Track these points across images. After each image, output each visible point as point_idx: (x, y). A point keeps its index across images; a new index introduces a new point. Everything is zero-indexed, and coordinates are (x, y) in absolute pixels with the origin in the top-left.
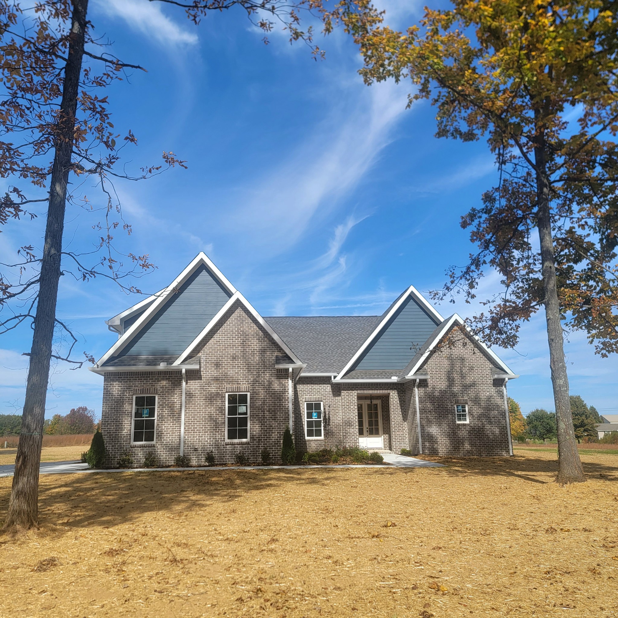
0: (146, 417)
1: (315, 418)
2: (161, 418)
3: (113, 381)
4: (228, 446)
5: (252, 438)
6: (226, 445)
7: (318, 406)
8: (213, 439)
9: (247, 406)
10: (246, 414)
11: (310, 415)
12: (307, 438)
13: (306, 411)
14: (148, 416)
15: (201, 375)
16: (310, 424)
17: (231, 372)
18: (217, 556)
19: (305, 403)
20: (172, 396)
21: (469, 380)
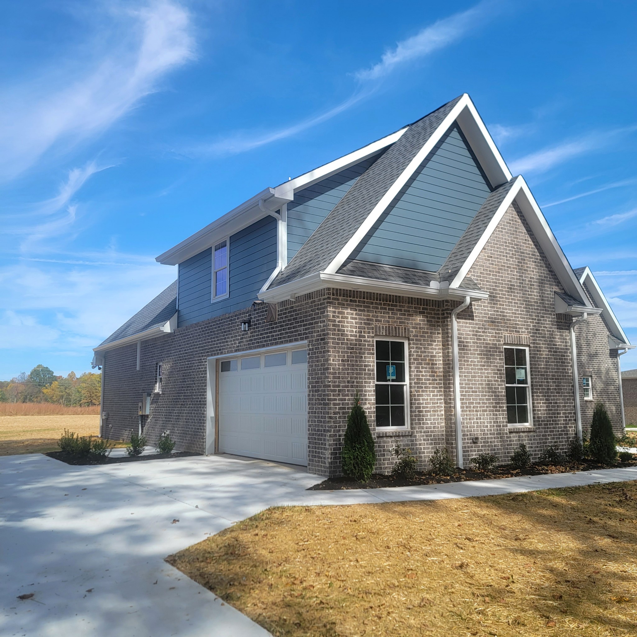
0: (393, 381)
2: (417, 383)
3: (343, 305)
4: (512, 435)
5: (537, 421)
6: (510, 432)
8: (494, 422)
9: (525, 369)
10: (524, 381)
14: (394, 378)
15: (472, 312)
17: (508, 313)
18: (524, 625)
20: (429, 345)
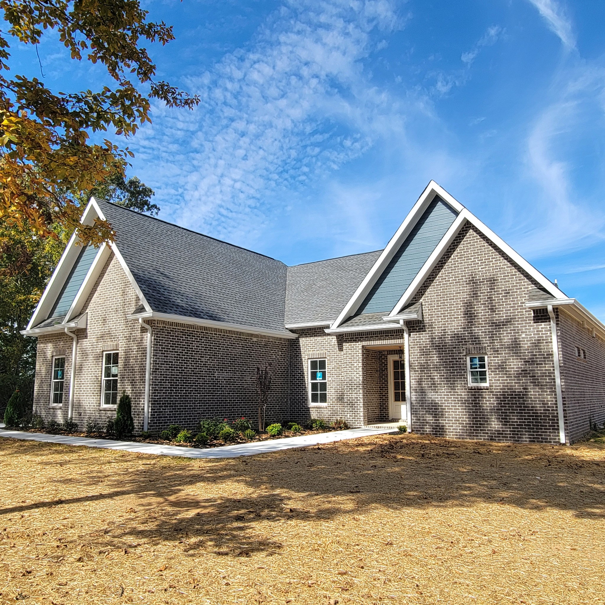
1: (319, 380)
7: (323, 364)
11: (314, 376)
12: (312, 404)
13: (310, 371)
15: (87, 334)
16: (314, 387)
19: (309, 361)
21: (502, 315)
